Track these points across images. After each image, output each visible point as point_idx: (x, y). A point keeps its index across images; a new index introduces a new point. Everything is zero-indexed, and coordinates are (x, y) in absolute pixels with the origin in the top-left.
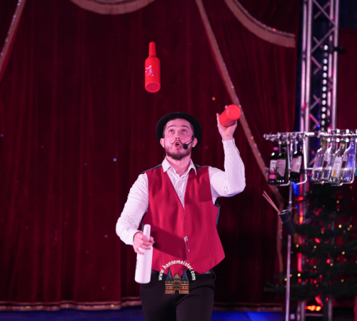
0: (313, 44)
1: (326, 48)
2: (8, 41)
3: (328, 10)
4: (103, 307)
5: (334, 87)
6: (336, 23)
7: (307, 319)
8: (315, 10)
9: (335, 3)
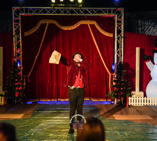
0: (117, 36)
1: (120, 37)
2: (44, 37)
3: (121, 28)
5: (123, 46)
6: (123, 31)
7: (117, 103)
8: (118, 28)
9: (122, 26)
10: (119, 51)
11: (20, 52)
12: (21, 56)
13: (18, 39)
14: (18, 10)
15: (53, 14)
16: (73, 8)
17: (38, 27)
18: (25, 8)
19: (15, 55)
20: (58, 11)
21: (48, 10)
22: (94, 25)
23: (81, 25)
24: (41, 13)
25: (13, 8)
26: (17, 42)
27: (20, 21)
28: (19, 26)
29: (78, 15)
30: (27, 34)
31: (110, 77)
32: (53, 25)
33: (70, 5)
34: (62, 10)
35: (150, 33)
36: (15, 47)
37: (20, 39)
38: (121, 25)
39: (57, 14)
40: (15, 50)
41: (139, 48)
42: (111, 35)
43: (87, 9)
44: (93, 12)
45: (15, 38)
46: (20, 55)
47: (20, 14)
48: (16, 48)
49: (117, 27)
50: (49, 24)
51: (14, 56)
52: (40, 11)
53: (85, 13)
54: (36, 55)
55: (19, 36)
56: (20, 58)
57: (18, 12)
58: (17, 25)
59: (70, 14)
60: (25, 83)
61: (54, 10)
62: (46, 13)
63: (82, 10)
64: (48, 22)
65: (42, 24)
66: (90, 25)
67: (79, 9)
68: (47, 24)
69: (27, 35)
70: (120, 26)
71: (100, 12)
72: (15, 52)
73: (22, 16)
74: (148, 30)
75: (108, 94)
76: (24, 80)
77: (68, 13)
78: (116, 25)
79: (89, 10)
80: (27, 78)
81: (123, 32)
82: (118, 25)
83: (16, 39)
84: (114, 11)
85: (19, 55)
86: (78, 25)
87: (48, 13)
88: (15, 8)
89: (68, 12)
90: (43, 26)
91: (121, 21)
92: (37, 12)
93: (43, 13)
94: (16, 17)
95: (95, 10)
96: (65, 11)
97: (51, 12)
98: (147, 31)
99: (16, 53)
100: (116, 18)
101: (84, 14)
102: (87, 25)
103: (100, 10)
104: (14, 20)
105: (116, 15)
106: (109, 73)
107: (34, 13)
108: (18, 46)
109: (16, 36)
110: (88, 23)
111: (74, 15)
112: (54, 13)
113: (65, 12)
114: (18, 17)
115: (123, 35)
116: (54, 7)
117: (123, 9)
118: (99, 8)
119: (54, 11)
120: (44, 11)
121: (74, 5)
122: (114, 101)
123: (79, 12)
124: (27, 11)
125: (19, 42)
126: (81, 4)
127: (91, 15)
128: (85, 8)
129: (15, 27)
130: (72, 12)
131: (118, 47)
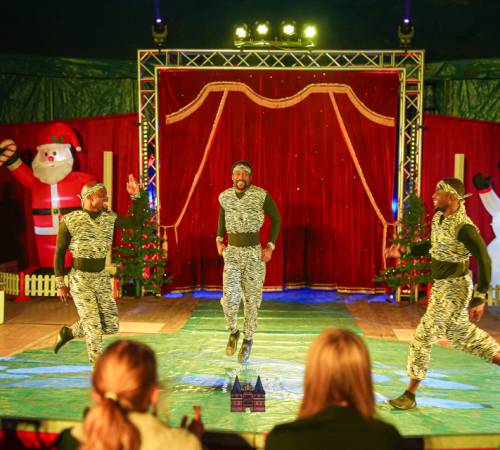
0: (406, 123)
1: (414, 126)
2: (215, 126)
3: (416, 103)
4: (273, 290)
5: (420, 151)
6: (421, 110)
7: (402, 299)
8: (407, 103)
9: (420, 98)
10: (409, 163)
11: (154, 164)
12: (157, 174)
13: (150, 132)
14: (152, 57)
15: (241, 65)
16: (292, 52)
17: (201, 101)
18: (169, 53)
19: (144, 173)
20: (253, 60)
21: (228, 56)
22: (345, 95)
23: (312, 96)
24: (208, 64)
25: (139, 51)
26: (148, 139)
27: (156, 87)
28: (154, 97)
29: (303, 68)
30: (171, 119)
31: (385, 231)
32: (241, 94)
33: (285, 44)
34: (263, 57)
35: (493, 115)
36: (143, 152)
37: (154, 132)
38: (416, 96)
39: (251, 65)
40: (143, 160)
41: (463, 155)
42: (389, 122)
43: (327, 52)
44: (342, 62)
45: (143, 130)
46: (154, 172)
47: (157, 68)
48: (146, 154)
49: (407, 100)
50: (230, 93)
51: (141, 174)
52: (208, 60)
53: (321, 65)
54: (196, 172)
55: (154, 124)
56: (154, 180)
57: (150, 62)
58: (149, 95)
59: (284, 68)
60: (165, 246)
61: (243, 57)
62: (221, 65)
63: (314, 56)
64: (227, 87)
65: (211, 94)
66: (335, 95)
67: (307, 54)
68: (221, 93)
69: (171, 122)
70: (413, 97)
71: (360, 60)
72: (144, 165)
73: (162, 74)
74: (487, 108)
75: (379, 275)
76: (165, 237)
77: (279, 65)
78: (403, 96)
79: (334, 56)
80: (170, 232)
81: (420, 115)
82: (409, 96)
83: (145, 132)
84: (398, 58)
85: (151, 172)
86: (305, 96)
87: (228, 65)
88: (143, 53)
89: (278, 61)
90: (215, 97)
91: (416, 85)
92: (200, 61)
93: (216, 65)
94: (145, 74)
95: (350, 57)
96: (271, 57)
97: (235, 61)
98: (484, 113)
99: (144, 169)
100: (403, 77)
101: (319, 68)
102: (327, 95)
103: (361, 56)
104: (142, 82)
105: (404, 70)
106: (384, 221)
107: (192, 65)
108: (151, 150)
109: (145, 123)
110: (331, 89)
111: (294, 68)
112: (243, 64)
113: (271, 61)
114: (150, 76)
115: (420, 122)
116: (243, 48)
117: (422, 52)
118: (358, 52)
119: (243, 60)
120: (218, 60)
121: (294, 44)
122: (394, 294)
123: (306, 62)
124: (173, 59)
125: (154, 141)
126: (313, 40)
127: (339, 67)
128: (322, 52)
129: (144, 101)
130: (288, 61)
131: (407, 153)
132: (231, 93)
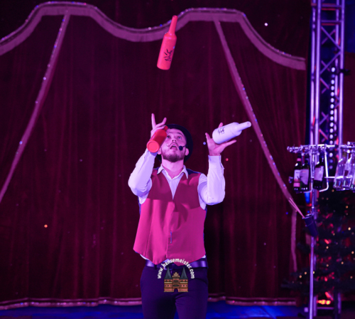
0: (321, 65)
1: (333, 70)
2: (50, 66)
3: (334, 36)
4: (137, 303)
5: (340, 105)
6: (342, 48)
7: (319, 313)
10: (327, 122)
17: (31, 29)
22: (237, 25)
23: (190, 24)
32: (88, 21)
38: (334, 27)
42: (298, 64)
49: (322, 32)
64: (68, 9)
65: (45, 18)
66: (223, 24)
68: (61, 18)
70: (330, 29)
78: (318, 26)
81: (342, 53)
82: (324, 27)
86: (180, 25)
90: (50, 24)
91: (335, 13)
100: (317, 1)
102: (212, 24)
110: (217, 16)
131: (325, 107)
132: (73, 19)
